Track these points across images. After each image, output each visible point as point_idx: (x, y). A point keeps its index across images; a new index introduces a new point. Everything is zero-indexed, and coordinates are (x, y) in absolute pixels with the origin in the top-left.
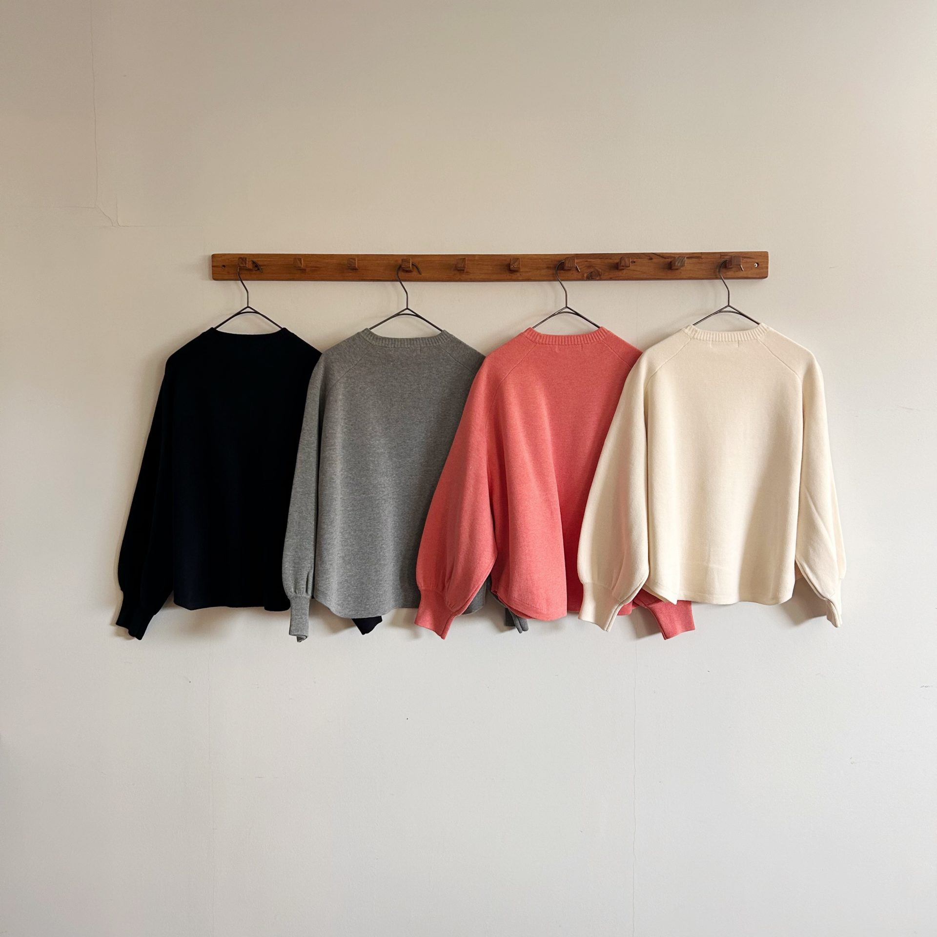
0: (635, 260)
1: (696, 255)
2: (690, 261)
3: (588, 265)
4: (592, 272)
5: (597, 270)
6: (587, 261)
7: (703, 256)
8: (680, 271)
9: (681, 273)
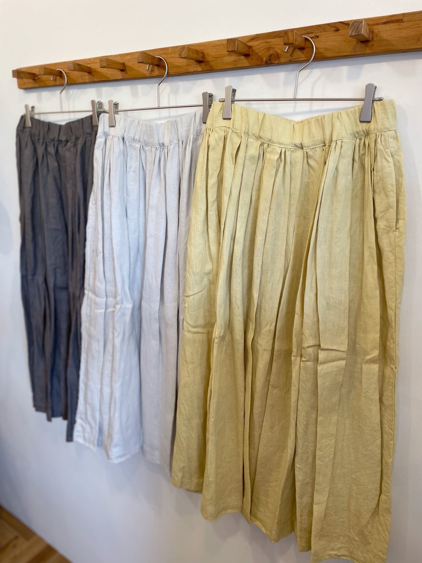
0: (318, 34)
1: (394, 18)
2: (387, 27)
3: (268, 47)
4: (271, 55)
5: (276, 52)
6: (266, 42)
7: (405, 19)
8: (370, 44)
9: (373, 45)
